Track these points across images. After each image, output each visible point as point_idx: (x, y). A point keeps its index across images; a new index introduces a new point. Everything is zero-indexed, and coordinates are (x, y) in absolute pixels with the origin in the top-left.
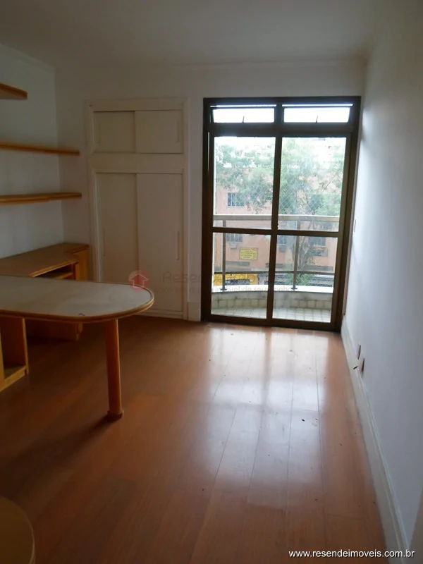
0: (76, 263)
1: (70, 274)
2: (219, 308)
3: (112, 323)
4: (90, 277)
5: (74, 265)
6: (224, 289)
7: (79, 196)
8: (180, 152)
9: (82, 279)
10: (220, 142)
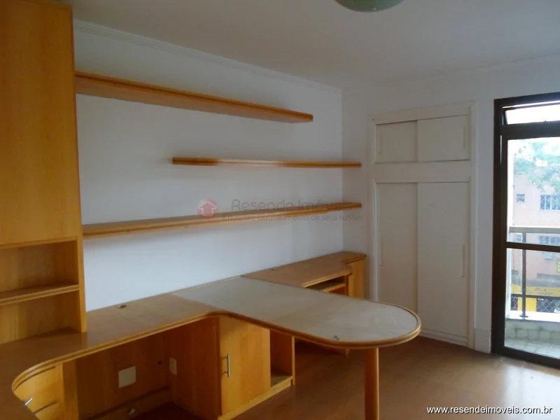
0: (350, 274)
1: (343, 285)
2: (517, 338)
3: (373, 352)
4: (366, 295)
5: (347, 276)
6: (524, 315)
7: (359, 206)
8: (467, 158)
9: (356, 295)
10: (514, 145)
